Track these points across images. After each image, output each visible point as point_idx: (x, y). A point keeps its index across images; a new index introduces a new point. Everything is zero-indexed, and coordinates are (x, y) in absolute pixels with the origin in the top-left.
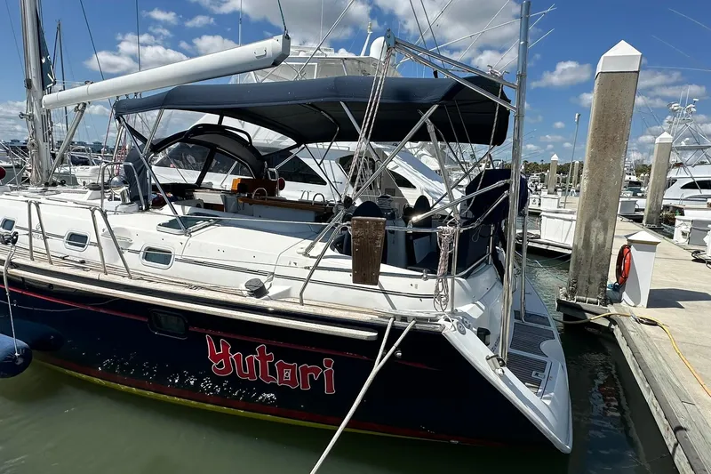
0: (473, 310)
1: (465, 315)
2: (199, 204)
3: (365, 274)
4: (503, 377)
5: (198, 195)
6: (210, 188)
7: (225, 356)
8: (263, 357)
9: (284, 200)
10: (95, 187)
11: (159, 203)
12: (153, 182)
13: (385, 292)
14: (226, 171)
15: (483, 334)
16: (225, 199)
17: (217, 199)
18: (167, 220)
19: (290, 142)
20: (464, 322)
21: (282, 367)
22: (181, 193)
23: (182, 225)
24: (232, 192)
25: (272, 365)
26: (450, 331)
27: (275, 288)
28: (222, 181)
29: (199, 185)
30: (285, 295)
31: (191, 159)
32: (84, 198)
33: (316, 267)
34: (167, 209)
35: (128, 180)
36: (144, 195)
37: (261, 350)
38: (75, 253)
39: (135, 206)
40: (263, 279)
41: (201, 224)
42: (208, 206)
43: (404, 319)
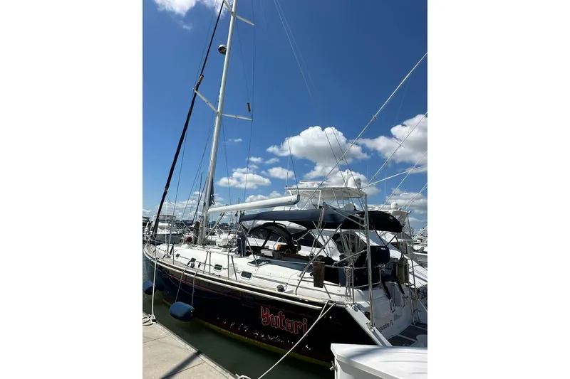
0: (364, 304)
1: (359, 305)
2: (263, 255)
3: (318, 283)
4: (374, 333)
5: (263, 252)
6: (267, 248)
7: (267, 316)
8: (281, 317)
9: (300, 255)
10: (224, 247)
11: (248, 254)
12: (248, 245)
13: (328, 293)
14: (276, 241)
15: (367, 315)
16: (273, 254)
17: (270, 253)
18: (251, 261)
19: (304, 228)
20: (358, 307)
21: (288, 322)
22: (256, 250)
23: (257, 263)
24: (277, 251)
25: (284, 321)
26: (350, 309)
27: (288, 289)
28: (273, 245)
29: (263, 247)
30: (291, 292)
31: (261, 235)
32: (220, 251)
33: (301, 280)
34: (251, 256)
35: (238, 245)
36: (244, 251)
37: (280, 314)
38: (217, 272)
39: (239, 255)
40: (284, 285)
41: (263, 263)
42: (266, 256)
43: (332, 302)
